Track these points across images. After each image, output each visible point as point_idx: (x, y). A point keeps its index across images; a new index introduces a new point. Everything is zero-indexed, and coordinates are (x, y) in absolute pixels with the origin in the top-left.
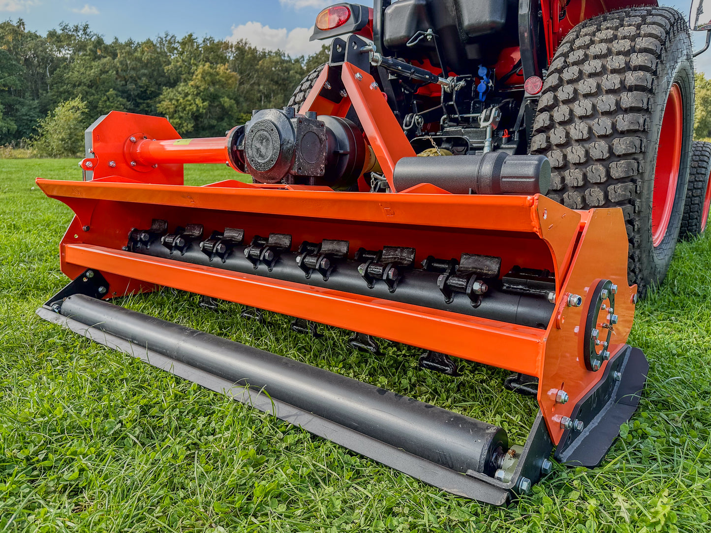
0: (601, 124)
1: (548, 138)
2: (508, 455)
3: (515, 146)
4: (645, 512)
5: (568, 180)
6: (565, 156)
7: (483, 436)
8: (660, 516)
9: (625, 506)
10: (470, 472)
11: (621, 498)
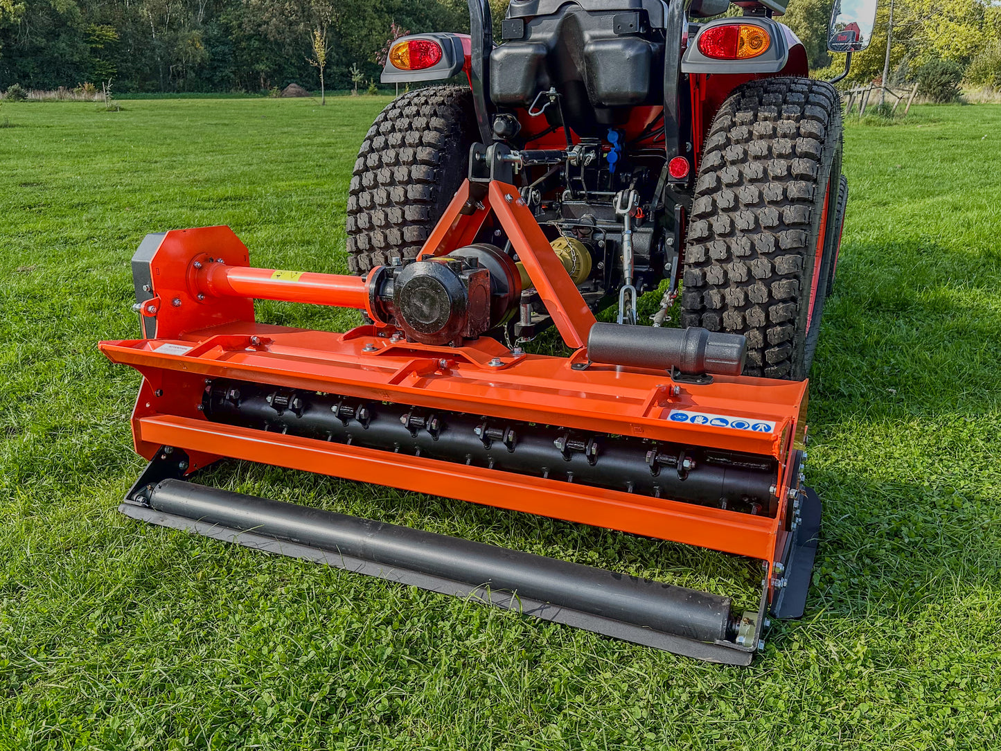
0: (764, 241)
1: (707, 251)
2: (742, 622)
3: (651, 230)
4: (849, 652)
5: (728, 299)
6: (726, 273)
7: (721, 609)
8: (860, 654)
9: (834, 650)
10: (718, 642)
11: (831, 644)
